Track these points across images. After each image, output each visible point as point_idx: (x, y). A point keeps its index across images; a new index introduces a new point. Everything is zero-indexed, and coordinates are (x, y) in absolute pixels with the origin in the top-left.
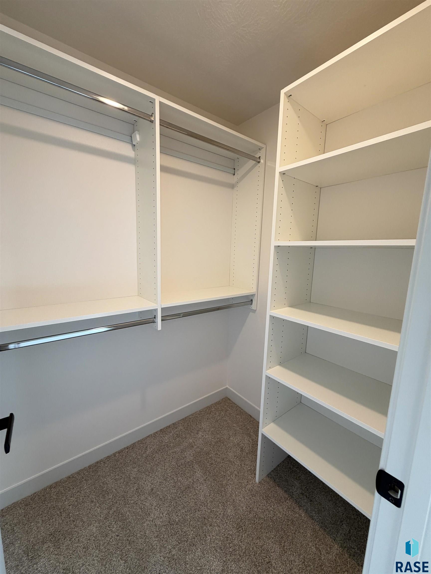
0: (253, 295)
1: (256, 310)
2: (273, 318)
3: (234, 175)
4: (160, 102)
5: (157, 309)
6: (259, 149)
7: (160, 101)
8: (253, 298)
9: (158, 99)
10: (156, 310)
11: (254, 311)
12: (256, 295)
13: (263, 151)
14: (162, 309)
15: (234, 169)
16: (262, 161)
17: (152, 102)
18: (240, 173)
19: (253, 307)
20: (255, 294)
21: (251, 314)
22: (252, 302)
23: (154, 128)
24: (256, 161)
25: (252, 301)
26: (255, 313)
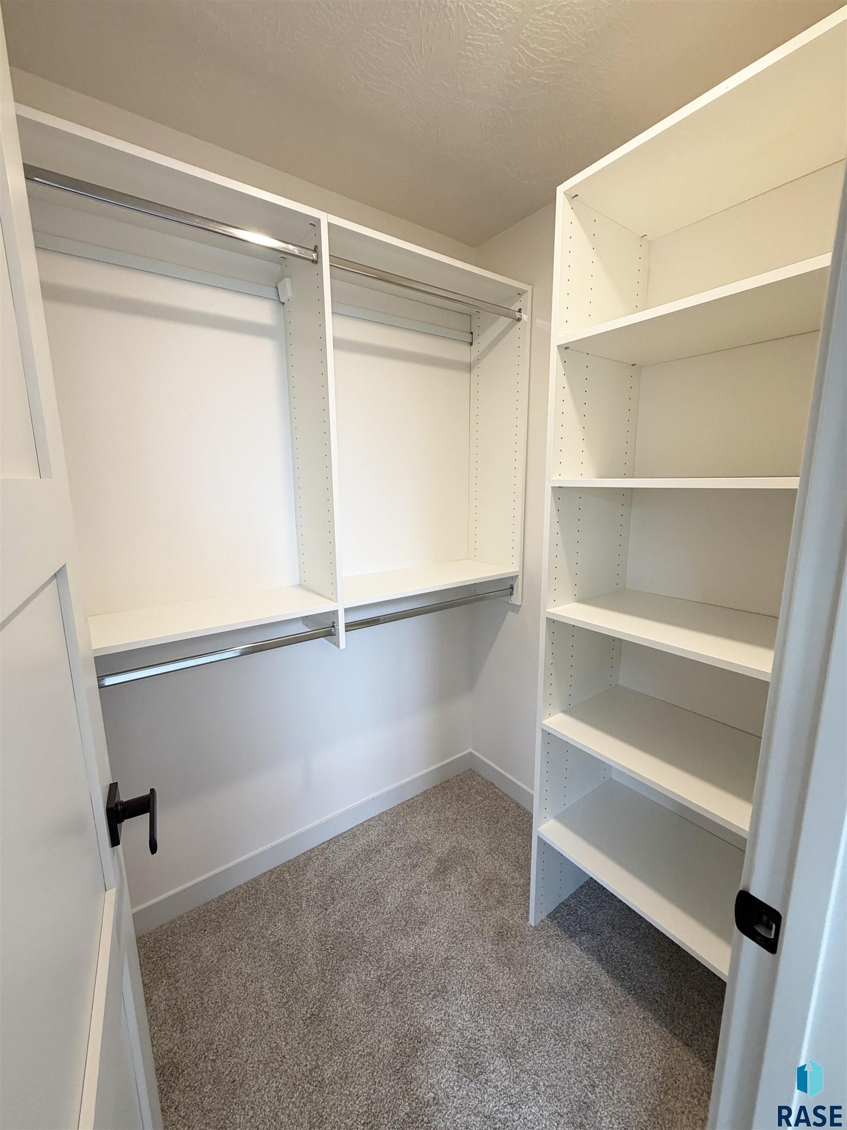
0: (514, 578)
1: (520, 606)
2: (552, 622)
3: (471, 344)
4: (330, 225)
5: (337, 610)
6: (519, 294)
7: (328, 222)
8: (515, 582)
9: (325, 219)
10: (335, 613)
11: (516, 608)
12: (520, 577)
13: (527, 299)
14: (347, 610)
15: (472, 333)
16: (525, 317)
17: (314, 225)
18: (482, 342)
19: (516, 599)
20: (518, 576)
21: (510, 615)
22: (513, 590)
23: (320, 274)
24: (511, 318)
25: (512, 588)
26: (517, 613)
